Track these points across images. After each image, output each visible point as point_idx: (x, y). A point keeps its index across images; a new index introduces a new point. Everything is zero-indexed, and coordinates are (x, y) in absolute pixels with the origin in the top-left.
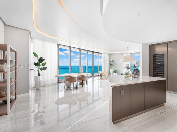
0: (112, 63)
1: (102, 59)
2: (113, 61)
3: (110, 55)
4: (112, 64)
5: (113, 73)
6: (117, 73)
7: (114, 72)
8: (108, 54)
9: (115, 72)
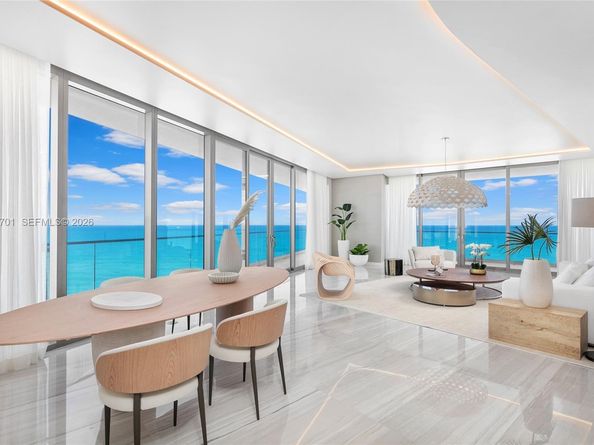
0: (344, 214)
1: (305, 202)
2: (350, 206)
3: (332, 179)
4: (343, 218)
5: (352, 256)
6: (366, 257)
7: (354, 253)
8: (328, 178)
9: (359, 250)
